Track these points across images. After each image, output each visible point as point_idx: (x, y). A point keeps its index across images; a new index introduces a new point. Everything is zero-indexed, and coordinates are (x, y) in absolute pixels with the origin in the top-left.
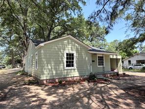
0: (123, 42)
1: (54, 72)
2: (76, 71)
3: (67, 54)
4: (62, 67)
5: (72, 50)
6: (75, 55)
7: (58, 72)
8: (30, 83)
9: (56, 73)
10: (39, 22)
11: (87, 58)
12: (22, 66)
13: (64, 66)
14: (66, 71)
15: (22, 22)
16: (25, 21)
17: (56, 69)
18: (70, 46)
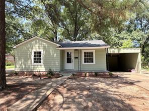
1: (23, 67)
2: (43, 66)
3: (35, 53)
5: (39, 49)
6: (42, 53)
7: (27, 66)
9: (25, 67)
11: (55, 55)
14: (33, 66)
17: (25, 64)
18: (37, 46)
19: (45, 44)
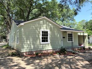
0: (89, 22)
1: (32, 46)
2: (50, 45)
3: (43, 32)
4: (38, 42)
5: (46, 28)
6: (49, 32)
8: (13, 55)
9: (34, 47)
10: (20, 5)
11: (58, 35)
12: (6, 41)
13: (40, 41)
14: (41, 46)
15: (6, 5)
16: (9, 5)
18: (45, 26)
19: (51, 25)
